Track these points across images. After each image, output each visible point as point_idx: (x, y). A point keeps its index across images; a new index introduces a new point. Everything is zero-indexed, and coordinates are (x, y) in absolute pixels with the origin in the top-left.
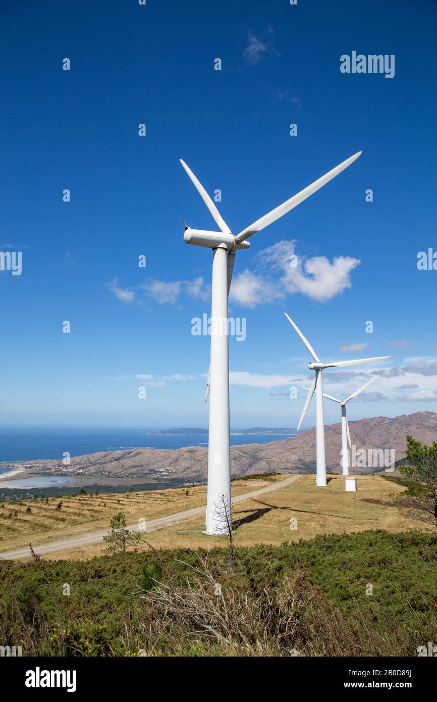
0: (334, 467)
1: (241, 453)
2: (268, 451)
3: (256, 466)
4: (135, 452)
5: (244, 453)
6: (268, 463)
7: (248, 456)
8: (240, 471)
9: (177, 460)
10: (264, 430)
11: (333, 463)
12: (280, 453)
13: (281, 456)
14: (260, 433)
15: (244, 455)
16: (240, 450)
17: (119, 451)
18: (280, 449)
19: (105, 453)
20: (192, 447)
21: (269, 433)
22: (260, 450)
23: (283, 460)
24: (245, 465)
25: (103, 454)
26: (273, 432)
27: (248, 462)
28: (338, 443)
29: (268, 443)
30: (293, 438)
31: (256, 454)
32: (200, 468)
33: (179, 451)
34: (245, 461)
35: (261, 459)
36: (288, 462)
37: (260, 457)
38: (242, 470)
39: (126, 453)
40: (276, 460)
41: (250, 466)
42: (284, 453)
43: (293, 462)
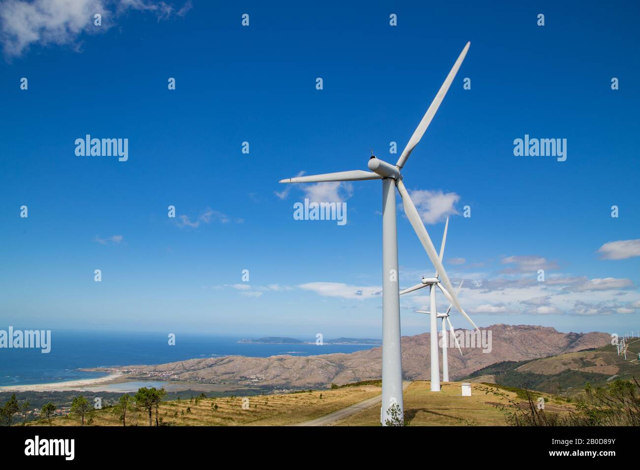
0: (416, 376)
1: (328, 362)
2: (353, 360)
3: (342, 375)
4: (227, 360)
5: (331, 362)
6: (353, 372)
7: (334, 365)
8: (326, 379)
9: (267, 368)
10: (350, 340)
11: (415, 373)
12: (365, 362)
13: (365, 365)
14: (345, 343)
15: (331, 364)
16: (326, 358)
17: (212, 359)
18: (365, 358)
19: (199, 359)
20: (281, 356)
21: (354, 344)
22: (346, 360)
23: (368, 369)
24: (332, 374)
25: (196, 361)
26: (358, 342)
27: (334, 371)
28: (420, 353)
29: (353, 353)
30: (377, 348)
31: (342, 363)
32: (289, 375)
33: (269, 360)
34: (332, 369)
35: (347, 368)
36: (372, 371)
37: (345, 365)
38: (329, 378)
39: (219, 360)
40: (361, 369)
41: (337, 374)
42: (369, 362)
43: (378, 371)
